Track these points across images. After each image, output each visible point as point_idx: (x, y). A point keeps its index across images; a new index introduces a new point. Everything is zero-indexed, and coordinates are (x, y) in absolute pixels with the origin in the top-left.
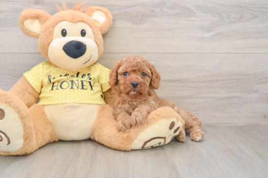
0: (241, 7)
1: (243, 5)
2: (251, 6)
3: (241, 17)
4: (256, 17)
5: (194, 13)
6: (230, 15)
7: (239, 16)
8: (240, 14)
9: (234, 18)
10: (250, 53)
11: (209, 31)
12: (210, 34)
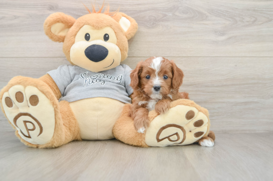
0: (254, 10)
1: (256, 9)
2: (264, 10)
3: (255, 21)
4: (270, 20)
5: (207, 17)
6: (244, 19)
7: (253, 19)
8: (254, 17)
9: (248, 22)
10: (266, 57)
11: (223, 34)
12: (223, 38)
